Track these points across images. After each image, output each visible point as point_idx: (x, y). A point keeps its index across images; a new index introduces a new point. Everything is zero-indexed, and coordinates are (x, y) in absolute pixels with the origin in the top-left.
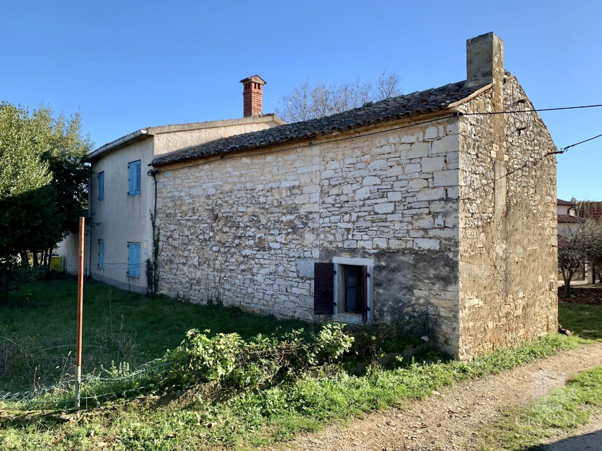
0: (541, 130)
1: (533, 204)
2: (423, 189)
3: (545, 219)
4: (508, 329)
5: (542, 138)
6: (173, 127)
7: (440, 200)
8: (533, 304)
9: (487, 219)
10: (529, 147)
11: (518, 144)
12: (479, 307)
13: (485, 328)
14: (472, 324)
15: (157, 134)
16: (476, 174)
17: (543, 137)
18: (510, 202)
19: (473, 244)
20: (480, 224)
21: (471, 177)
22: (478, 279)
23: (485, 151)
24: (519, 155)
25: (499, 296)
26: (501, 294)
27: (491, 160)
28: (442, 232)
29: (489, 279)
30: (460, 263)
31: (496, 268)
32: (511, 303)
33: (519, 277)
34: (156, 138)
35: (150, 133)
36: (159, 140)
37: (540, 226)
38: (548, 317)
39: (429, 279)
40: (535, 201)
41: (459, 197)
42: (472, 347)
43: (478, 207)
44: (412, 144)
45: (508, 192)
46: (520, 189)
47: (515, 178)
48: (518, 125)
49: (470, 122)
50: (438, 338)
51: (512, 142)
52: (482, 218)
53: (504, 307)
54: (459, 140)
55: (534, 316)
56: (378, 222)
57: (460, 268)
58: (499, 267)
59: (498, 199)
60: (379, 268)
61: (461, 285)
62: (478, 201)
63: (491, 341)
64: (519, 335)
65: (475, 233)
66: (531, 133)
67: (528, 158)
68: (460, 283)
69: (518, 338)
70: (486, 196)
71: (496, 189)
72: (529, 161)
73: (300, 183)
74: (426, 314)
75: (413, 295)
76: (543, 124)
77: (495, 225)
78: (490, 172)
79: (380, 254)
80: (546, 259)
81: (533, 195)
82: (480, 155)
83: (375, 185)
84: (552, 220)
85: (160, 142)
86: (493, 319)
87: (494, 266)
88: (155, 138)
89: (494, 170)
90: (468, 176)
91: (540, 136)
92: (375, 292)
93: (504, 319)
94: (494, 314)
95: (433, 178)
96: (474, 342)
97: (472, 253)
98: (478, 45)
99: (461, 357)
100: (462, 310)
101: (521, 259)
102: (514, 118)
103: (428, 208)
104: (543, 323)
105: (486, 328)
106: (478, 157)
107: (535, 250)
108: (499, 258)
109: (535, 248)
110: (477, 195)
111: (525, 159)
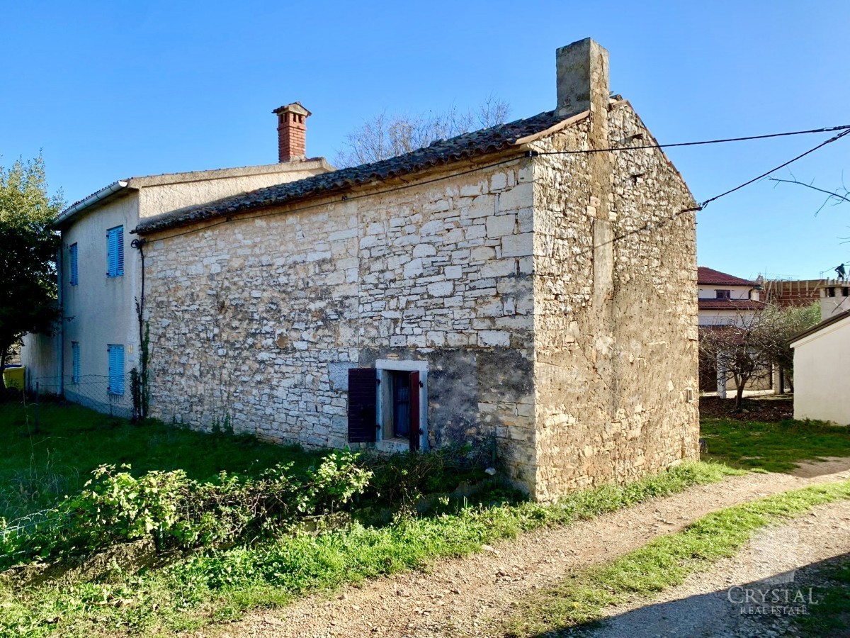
0: (670, 178)
1: (658, 281)
2: (489, 261)
3: (678, 303)
4: (617, 456)
5: (672, 189)
6: (167, 177)
7: (509, 276)
8: (659, 422)
9: (582, 302)
10: (651, 202)
11: (633, 197)
12: (568, 426)
13: (579, 456)
14: (557, 449)
15: (143, 187)
16: (563, 239)
17: (674, 187)
18: (619, 279)
19: (558, 338)
20: (569, 309)
21: (554, 244)
22: (566, 386)
23: (577, 207)
24: (634, 213)
25: (601, 409)
26: (606, 407)
27: (588, 219)
28: (513, 321)
29: (585, 386)
30: (537, 364)
31: (596, 371)
32: (622, 421)
33: (635, 383)
34: (142, 193)
35: (132, 186)
36: (147, 196)
37: (670, 313)
38: (683, 439)
39: (497, 387)
40: (662, 277)
41: (534, 271)
42: (557, 482)
43: (566, 286)
44: (475, 197)
45: (616, 264)
46: (635, 260)
47: (628, 245)
48: (633, 170)
49: (553, 165)
50: (509, 471)
51: (624, 194)
52: (572, 301)
53: (611, 426)
54: (534, 190)
55: (661, 437)
56: (434, 308)
57: (535, 371)
58: (602, 369)
59: (600, 275)
60: (434, 374)
61: (537, 394)
62: (566, 278)
63: (590, 473)
64: (636, 464)
65: (561, 322)
66: (655, 182)
67: (650, 217)
68: (536, 391)
69: (633, 469)
70: (580, 270)
71: (595, 260)
72: (651, 221)
73: (332, 255)
74: (493, 437)
75: (477, 410)
76: (675, 169)
77: (595, 310)
78: (586, 236)
79: (438, 354)
80: (679, 359)
81: (658, 269)
82: (568, 212)
83: (428, 256)
84: (689, 303)
85: (149, 198)
86: (593, 442)
87: (594, 368)
88: (140, 193)
89: (592, 233)
90: (549, 242)
91: (669, 186)
92: (430, 408)
93: (611, 443)
94: (595, 435)
95: (501, 245)
96: (561, 476)
97: (557, 350)
98: (571, 55)
99: (539, 497)
100: (539, 431)
101: (639, 359)
102: (625, 160)
103: (495, 287)
104: (675, 448)
105: (581, 455)
106: (565, 215)
107: (662, 346)
108: (602, 357)
109: (661, 343)
110: (564, 269)
111: (644, 218)
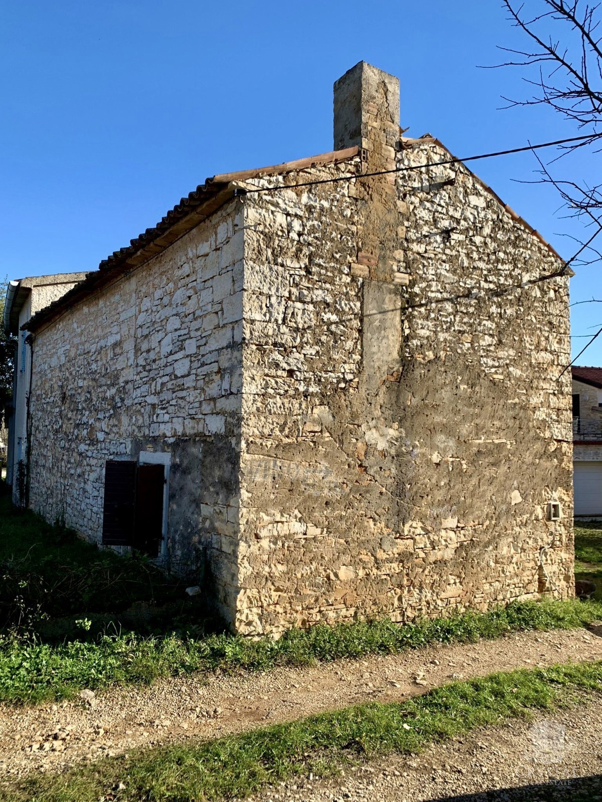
0: (516, 238)
1: (490, 363)
2: (214, 331)
3: (531, 392)
4: (405, 582)
5: (522, 250)
6: (60, 276)
7: (227, 347)
8: (494, 542)
9: (338, 382)
10: (481, 265)
11: (444, 257)
12: (305, 539)
13: (328, 577)
14: (281, 568)
15: (34, 286)
16: (304, 302)
17: (526, 248)
18: (412, 356)
19: (289, 424)
20: (313, 389)
21: (286, 308)
22: (303, 487)
23: (332, 264)
24: (445, 276)
25: (374, 520)
26: (383, 518)
27: (354, 280)
28: (228, 402)
29: (342, 488)
30: (245, 456)
31: (365, 470)
32: (417, 538)
33: (442, 492)
34: (35, 292)
35: (23, 285)
36: (39, 294)
37: (515, 404)
38: (541, 567)
39: (213, 484)
40: (499, 359)
41: (244, 339)
42: (281, 610)
43: (308, 360)
44: (207, 255)
45: (406, 339)
46: (446, 335)
47: (433, 315)
48: (445, 224)
49: (285, 210)
50: (219, 592)
51: (426, 252)
52: (320, 380)
53: (393, 542)
54: (245, 238)
55: (496, 562)
56: (178, 391)
57: (242, 465)
58: (376, 468)
59: (374, 349)
60: (175, 467)
61: (245, 495)
62: (310, 351)
63: (348, 603)
64: (443, 595)
65: (297, 406)
66: (488, 240)
67: (479, 282)
68: (243, 491)
69: (439, 602)
70: (336, 342)
71: (365, 330)
72: (479, 288)
73: (121, 336)
74: (208, 546)
75: (199, 514)
76: (527, 226)
77: (363, 393)
78: (349, 300)
79: (181, 443)
80: (533, 464)
81: (492, 348)
82: (314, 269)
83: (176, 330)
84: (554, 394)
85: (41, 297)
86: (356, 562)
87: (360, 466)
88: (33, 292)
89: (360, 297)
90: (276, 305)
91: (515, 246)
92: (170, 509)
93: (394, 565)
94: (360, 553)
95: (222, 310)
96: (290, 603)
97: (286, 441)
98: (345, 87)
99: (242, 629)
100: (246, 542)
101: (451, 459)
102: (430, 211)
103: (217, 362)
104: (526, 579)
105: (332, 577)
106: (308, 272)
107: (500, 447)
108: (377, 453)
109: (497, 441)
110: (305, 340)
111: (465, 284)
